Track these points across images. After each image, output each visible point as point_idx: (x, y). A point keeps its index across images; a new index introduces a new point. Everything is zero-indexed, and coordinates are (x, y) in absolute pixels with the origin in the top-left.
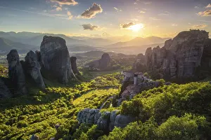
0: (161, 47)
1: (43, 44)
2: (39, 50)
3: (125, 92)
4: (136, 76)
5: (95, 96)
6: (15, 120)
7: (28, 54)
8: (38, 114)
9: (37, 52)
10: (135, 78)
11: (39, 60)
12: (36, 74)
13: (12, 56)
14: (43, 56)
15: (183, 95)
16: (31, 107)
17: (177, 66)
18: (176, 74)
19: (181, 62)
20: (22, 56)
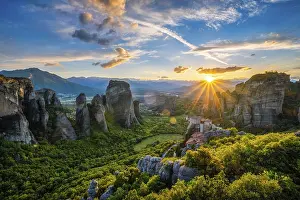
0: (231, 91)
2: (105, 94)
3: (190, 140)
4: (203, 122)
5: (158, 143)
6: (77, 163)
7: (95, 97)
8: (99, 158)
9: (102, 96)
10: (202, 125)
11: (104, 103)
12: (100, 117)
13: (80, 99)
14: (108, 99)
15: (260, 148)
17: (252, 114)
18: (251, 122)
19: (256, 108)
20: (89, 99)
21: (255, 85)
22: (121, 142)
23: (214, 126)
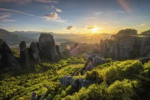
0: (109, 39)
1: (40, 38)
2: (38, 41)
3: (88, 66)
4: (94, 56)
5: (70, 68)
6: (23, 83)
7: (32, 44)
8: (37, 79)
9: (36, 42)
10: (94, 58)
11: (38, 47)
12: (36, 56)
13: (22, 45)
14: (40, 45)
15: (123, 68)
16: (33, 75)
18: (118, 55)
19: (121, 48)
20: (28, 45)
22: (49, 69)
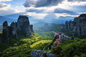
0: (72, 21)
3: (55, 42)
5: (41, 43)
7: (12, 23)
8: (14, 51)
13: (5, 24)
14: (18, 24)
16: (11, 48)
17: (80, 30)
18: (80, 34)
21: (82, 18)
22: (24, 43)
23: (65, 36)
